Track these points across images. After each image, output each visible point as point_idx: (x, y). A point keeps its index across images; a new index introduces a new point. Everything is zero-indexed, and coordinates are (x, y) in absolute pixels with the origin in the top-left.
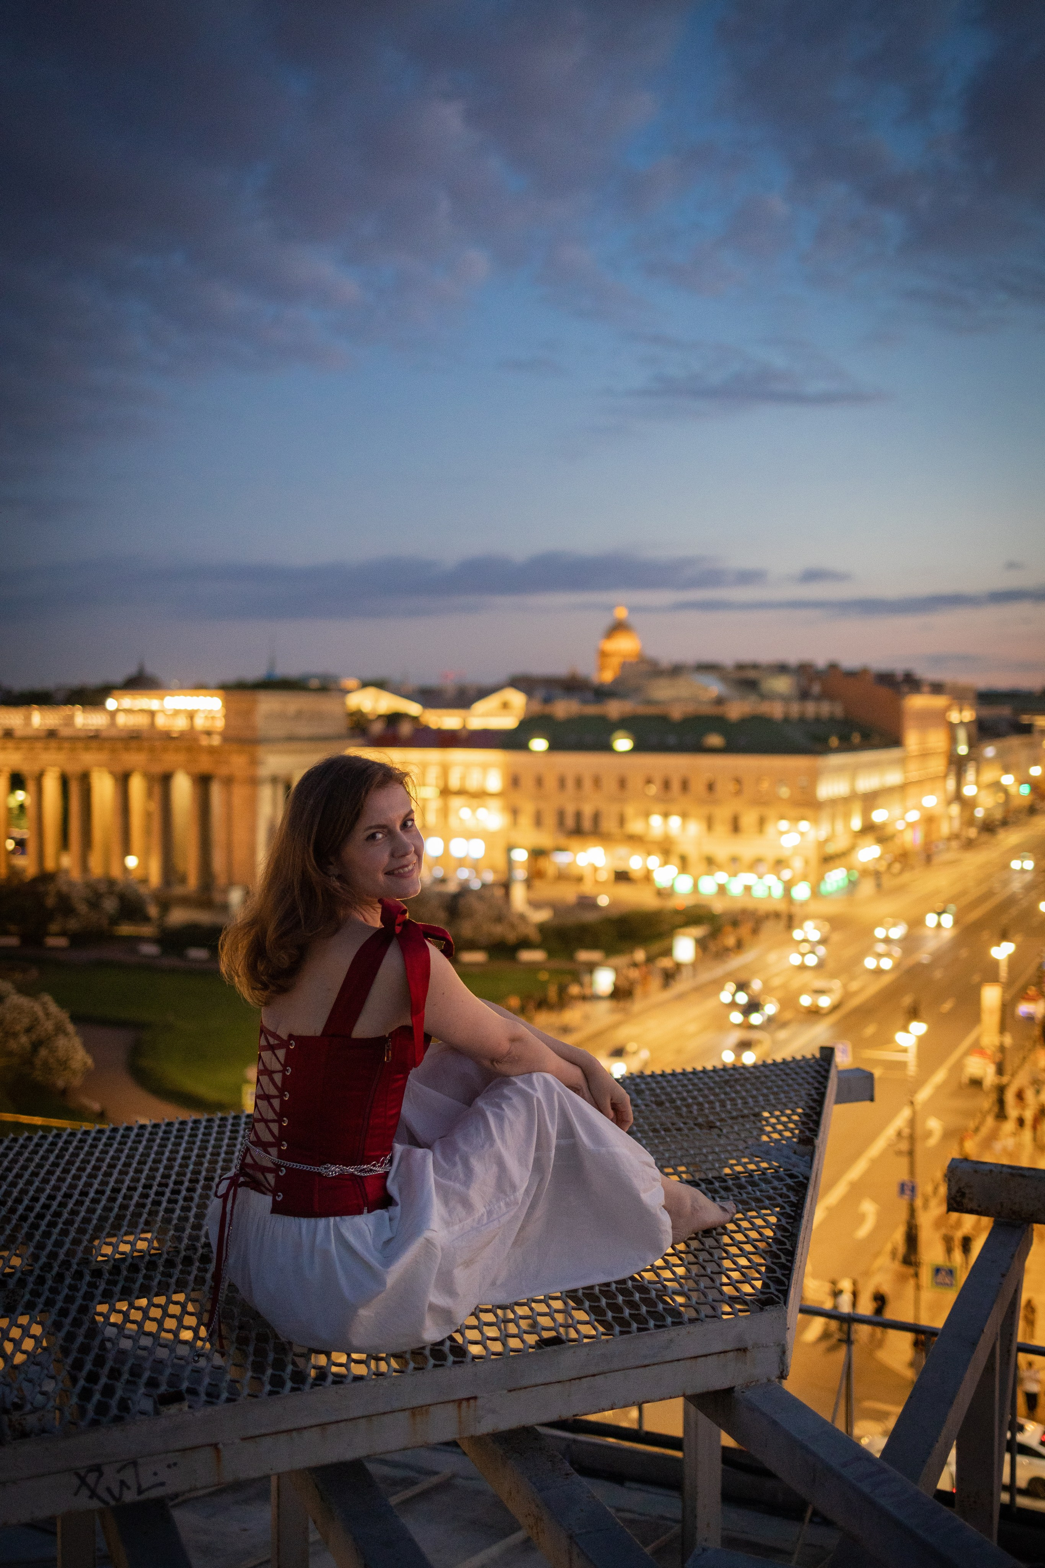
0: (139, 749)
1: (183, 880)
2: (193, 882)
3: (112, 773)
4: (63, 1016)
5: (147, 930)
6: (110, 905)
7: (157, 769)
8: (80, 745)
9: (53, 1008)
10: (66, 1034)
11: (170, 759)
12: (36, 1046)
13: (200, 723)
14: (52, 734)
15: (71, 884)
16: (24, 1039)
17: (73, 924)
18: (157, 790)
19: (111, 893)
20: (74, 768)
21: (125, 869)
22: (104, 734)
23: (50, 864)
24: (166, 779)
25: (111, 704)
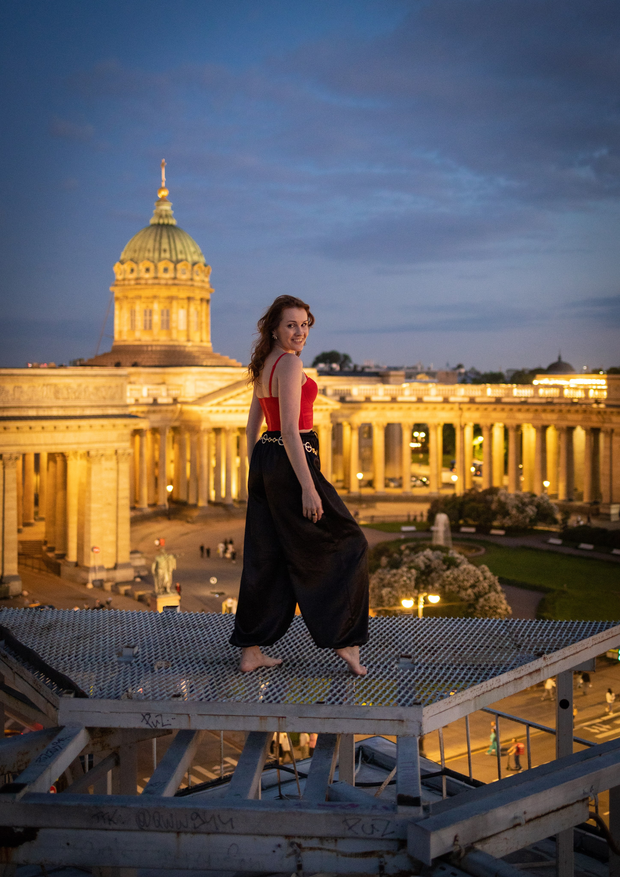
0: (553, 411)
1: (580, 497)
2: (586, 499)
3: (534, 427)
4: (495, 579)
5: (554, 529)
6: (531, 510)
7: (564, 424)
8: (515, 408)
9: (489, 574)
10: (496, 591)
11: (572, 418)
12: (478, 596)
13: (592, 394)
14: (498, 401)
15: (507, 496)
16: (470, 591)
17: (508, 522)
18: (563, 437)
19: (531, 503)
20: (512, 423)
21: (543, 488)
22: (530, 400)
23: (496, 483)
24: (570, 430)
25: (535, 382)
